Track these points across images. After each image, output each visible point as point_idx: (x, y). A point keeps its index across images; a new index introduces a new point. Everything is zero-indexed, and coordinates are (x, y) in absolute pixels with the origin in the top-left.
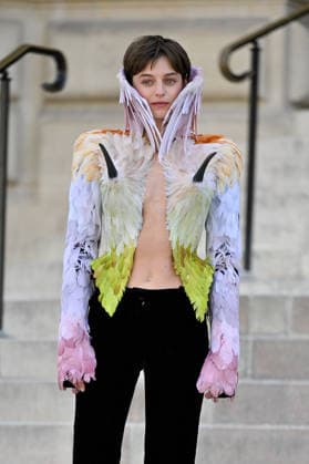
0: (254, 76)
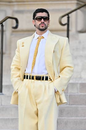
0: (68, 24)
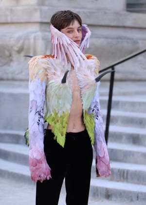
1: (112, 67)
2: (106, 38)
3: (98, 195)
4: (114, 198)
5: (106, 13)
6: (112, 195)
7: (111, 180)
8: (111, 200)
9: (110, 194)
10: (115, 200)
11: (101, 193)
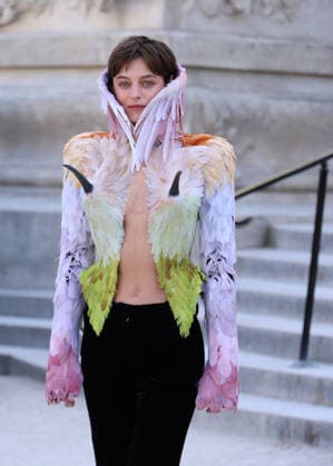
1: (323, 162)
2: (311, 99)
3: (289, 436)
4: (323, 442)
5: (308, 47)
6: (318, 435)
7: (318, 403)
8: (317, 445)
9: (314, 432)
10: (326, 447)
11: (295, 431)
